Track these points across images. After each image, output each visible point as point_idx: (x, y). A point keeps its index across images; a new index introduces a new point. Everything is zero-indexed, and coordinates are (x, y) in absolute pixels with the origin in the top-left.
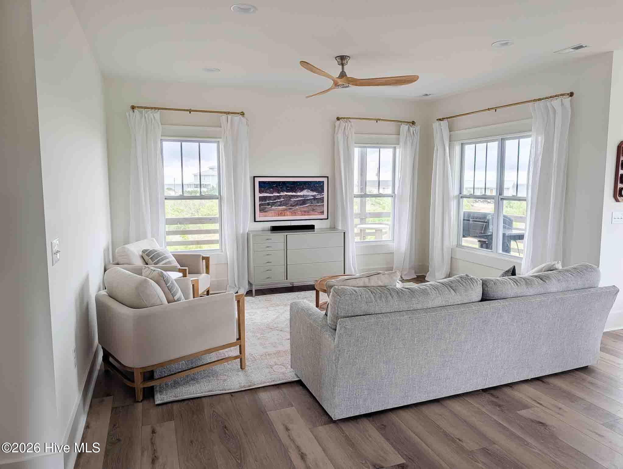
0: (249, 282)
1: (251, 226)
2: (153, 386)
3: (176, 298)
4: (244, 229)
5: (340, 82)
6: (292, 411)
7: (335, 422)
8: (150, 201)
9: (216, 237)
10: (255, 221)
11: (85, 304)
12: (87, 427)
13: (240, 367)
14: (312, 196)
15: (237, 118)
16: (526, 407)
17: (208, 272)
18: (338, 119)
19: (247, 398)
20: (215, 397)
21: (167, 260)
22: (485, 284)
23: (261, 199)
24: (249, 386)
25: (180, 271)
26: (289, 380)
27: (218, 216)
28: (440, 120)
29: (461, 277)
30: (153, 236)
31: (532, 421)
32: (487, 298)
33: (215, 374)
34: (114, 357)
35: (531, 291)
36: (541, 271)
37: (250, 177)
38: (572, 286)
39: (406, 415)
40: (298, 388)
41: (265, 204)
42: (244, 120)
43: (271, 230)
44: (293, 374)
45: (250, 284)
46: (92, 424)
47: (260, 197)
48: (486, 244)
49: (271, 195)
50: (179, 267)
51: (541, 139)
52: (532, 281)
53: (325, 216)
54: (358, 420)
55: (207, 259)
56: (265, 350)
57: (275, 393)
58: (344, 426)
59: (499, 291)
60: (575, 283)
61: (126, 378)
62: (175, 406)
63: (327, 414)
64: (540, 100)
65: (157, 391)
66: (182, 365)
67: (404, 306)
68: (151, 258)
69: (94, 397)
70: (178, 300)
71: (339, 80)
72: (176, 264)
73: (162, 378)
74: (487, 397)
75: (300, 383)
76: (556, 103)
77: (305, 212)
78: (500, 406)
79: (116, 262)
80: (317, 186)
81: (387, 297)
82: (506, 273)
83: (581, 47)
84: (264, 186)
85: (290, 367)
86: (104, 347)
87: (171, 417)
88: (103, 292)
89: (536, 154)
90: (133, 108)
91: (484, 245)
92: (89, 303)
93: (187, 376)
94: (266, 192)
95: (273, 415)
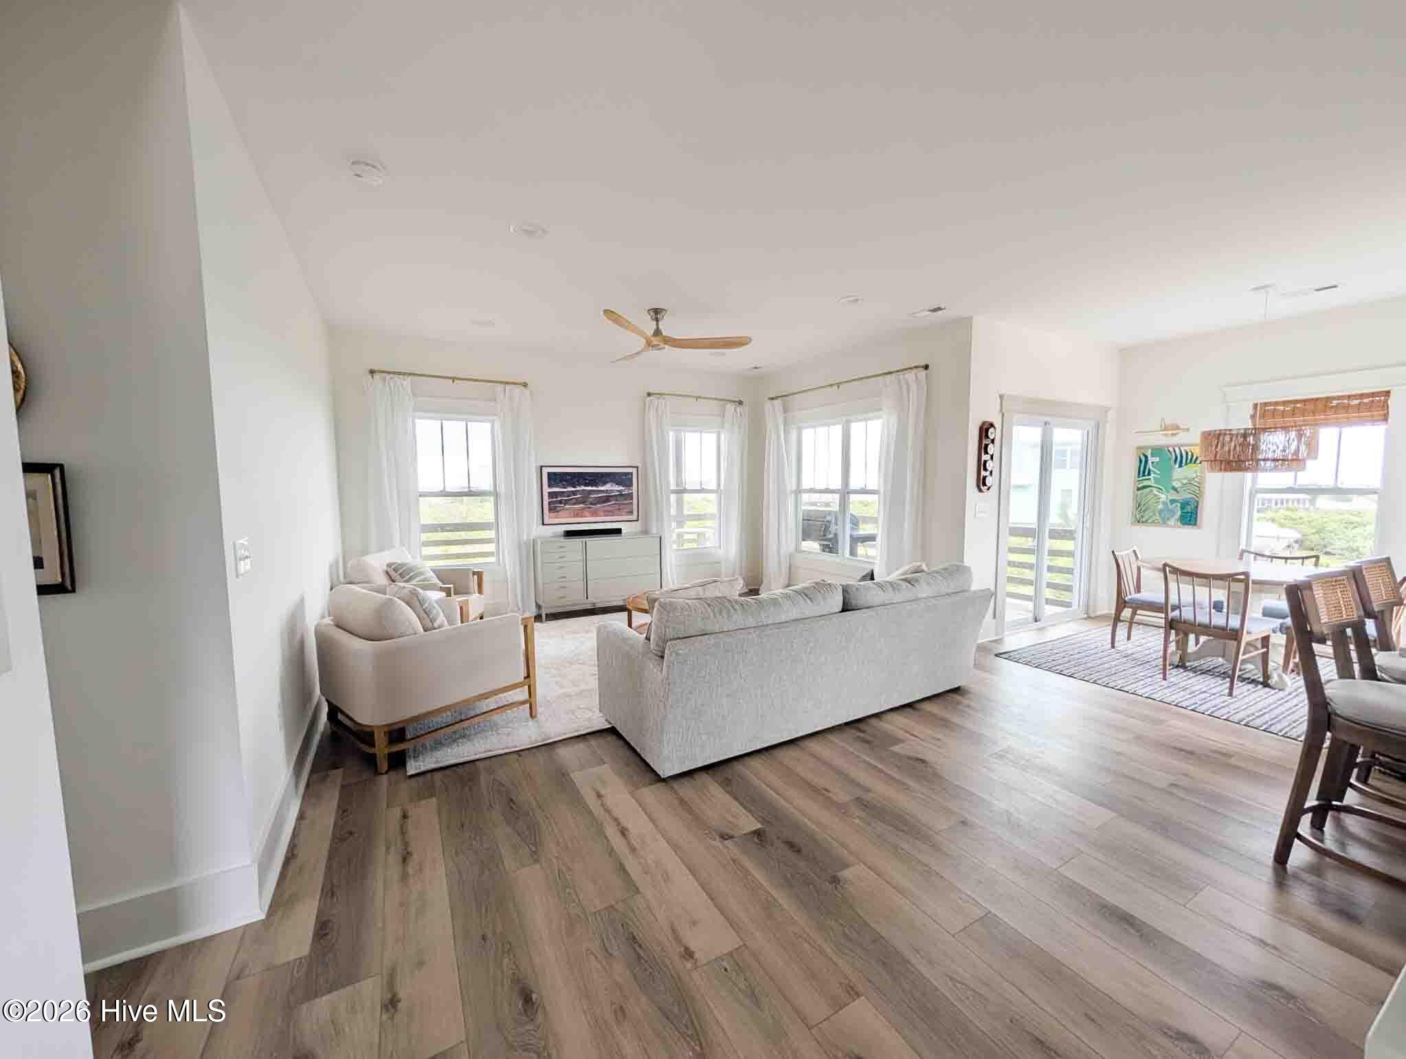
0: (537, 604)
1: (538, 531)
2: (404, 750)
3: (436, 625)
4: (528, 535)
5: (655, 341)
6: (605, 770)
7: (664, 780)
8: (399, 498)
9: (491, 548)
10: (543, 524)
11: (298, 637)
12: (301, 817)
13: (529, 715)
14: (618, 491)
15: (517, 390)
16: (897, 741)
17: (480, 592)
18: (649, 394)
19: (541, 757)
20: (494, 759)
21: (422, 577)
22: (845, 590)
23: (551, 495)
24: (544, 740)
25: (441, 589)
26: (598, 728)
27: (493, 521)
28: (772, 399)
29: (817, 583)
30: (402, 544)
31: (909, 758)
32: (849, 608)
33: (494, 727)
34: (343, 713)
35: (898, 597)
36: (905, 573)
37: (536, 467)
38: (944, 590)
39: (755, 763)
40: (611, 739)
41: (555, 502)
42: (527, 392)
43: (564, 536)
44: (603, 720)
45: (539, 607)
46: (309, 813)
47: (549, 493)
48: (830, 547)
49: (565, 490)
50: (441, 584)
51: (894, 420)
52: (898, 585)
53: (634, 517)
54: (696, 776)
55: (479, 575)
56: (562, 691)
57: (581, 746)
58: (676, 785)
59: (861, 600)
60: (944, 587)
61: (364, 742)
62: (438, 775)
63: (653, 771)
64: (890, 373)
65: (410, 757)
66: (447, 717)
67: (751, 622)
68: (401, 574)
69: (312, 772)
70: (439, 627)
71: (653, 339)
72: (436, 581)
73: (418, 737)
74: (852, 732)
75: (612, 731)
76: (910, 376)
77: (609, 511)
78: (868, 742)
79: (348, 580)
80: (623, 479)
81: (729, 611)
82: (864, 578)
83: (939, 309)
84: (555, 479)
85: (598, 711)
86: (331, 699)
87: (430, 791)
88: (328, 621)
89: (888, 436)
90: (372, 372)
91: (827, 550)
92: (306, 637)
93: (454, 732)
94: (557, 486)
95: (577, 776)
